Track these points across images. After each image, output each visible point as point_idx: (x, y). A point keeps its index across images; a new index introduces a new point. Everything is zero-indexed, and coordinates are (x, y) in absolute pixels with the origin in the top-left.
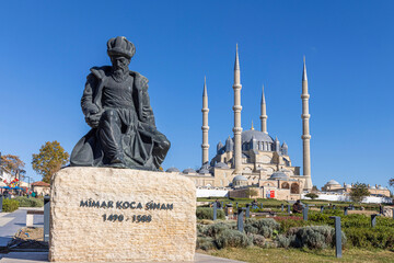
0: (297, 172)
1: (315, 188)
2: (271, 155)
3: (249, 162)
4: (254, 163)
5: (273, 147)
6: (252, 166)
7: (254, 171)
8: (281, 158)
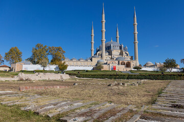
0: (132, 58)
1: (140, 65)
2: (120, 51)
3: (109, 55)
4: (111, 55)
5: (121, 48)
6: (110, 56)
7: (111, 58)
8: (124, 53)
